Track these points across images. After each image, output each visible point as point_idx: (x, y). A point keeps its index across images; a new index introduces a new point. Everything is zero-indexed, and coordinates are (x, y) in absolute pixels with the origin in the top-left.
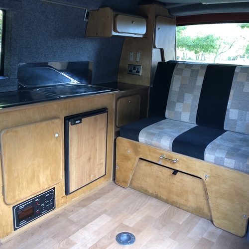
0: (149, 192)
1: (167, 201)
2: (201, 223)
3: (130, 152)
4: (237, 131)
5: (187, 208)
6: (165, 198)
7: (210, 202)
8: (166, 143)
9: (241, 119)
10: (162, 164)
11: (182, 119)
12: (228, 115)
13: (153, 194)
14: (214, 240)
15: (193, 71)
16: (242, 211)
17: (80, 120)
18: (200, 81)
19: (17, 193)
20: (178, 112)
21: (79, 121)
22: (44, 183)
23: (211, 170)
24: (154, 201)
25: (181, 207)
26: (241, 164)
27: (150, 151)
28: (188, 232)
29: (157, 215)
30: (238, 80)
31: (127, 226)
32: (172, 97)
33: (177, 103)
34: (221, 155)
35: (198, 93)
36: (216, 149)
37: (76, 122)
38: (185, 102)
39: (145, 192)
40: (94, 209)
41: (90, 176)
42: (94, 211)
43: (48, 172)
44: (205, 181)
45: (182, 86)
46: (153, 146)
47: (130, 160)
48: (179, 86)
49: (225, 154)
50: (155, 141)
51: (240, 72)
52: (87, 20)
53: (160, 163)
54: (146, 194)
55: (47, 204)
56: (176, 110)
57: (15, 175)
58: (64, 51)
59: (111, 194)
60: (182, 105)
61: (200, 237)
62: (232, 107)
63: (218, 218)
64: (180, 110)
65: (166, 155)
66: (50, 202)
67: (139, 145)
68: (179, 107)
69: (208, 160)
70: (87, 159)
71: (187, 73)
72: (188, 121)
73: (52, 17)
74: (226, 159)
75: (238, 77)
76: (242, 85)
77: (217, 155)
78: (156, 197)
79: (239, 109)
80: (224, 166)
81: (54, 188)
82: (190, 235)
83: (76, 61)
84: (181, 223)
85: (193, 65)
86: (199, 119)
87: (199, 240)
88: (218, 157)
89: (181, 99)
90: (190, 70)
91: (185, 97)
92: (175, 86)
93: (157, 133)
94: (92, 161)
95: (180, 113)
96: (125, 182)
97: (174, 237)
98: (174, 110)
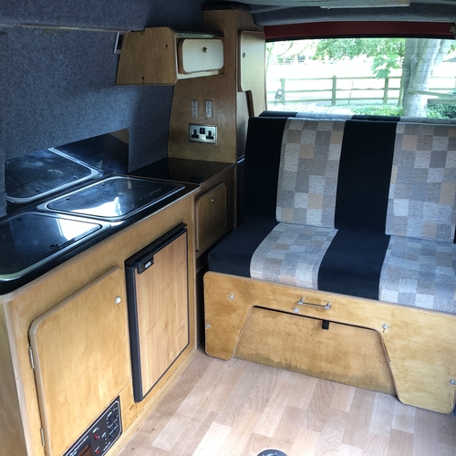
0: (273, 361)
1: (309, 373)
2: (379, 402)
3: (233, 297)
4: (408, 235)
5: (347, 380)
6: (304, 367)
7: (392, 366)
8: (306, 276)
9: (414, 216)
10: (300, 313)
11: (309, 222)
12: (393, 210)
13: (281, 363)
14: (411, 430)
15: (319, 134)
16: (449, 374)
17: (152, 260)
18: (335, 153)
19: (66, 432)
20: (300, 209)
21: (150, 263)
22: (105, 395)
23: (393, 315)
24: (286, 377)
25: (336, 379)
26: (445, 301)
27: (274, 292)
28: (367, 423)
29: (303, 403)
30: (403, 149)
31: (265, 437)
32: (286, 183)
33: (296, 194)
34: (409, 288)
35: (334, 174)
36: (398, 278)
37: (146, 266)
38: (311, 191)
39: (264, 363)
40: (192, 416)
41: (168, 355)
42: (193, 419)
43: (109, 374)
44: (383, 334)
45: (302, 162)
46: (280, 283)
47: (234, 310)
48: (297, 162)
49: (415, 286)
50: (285, 275)
51: (405, 133)
52: (119, 51)
53: (296, 311)
54: (268, 365)
55: (110, 431)
56: (296, 207)
57: (61, 399)
58: (81, 119)
59: (206, 378)
60: (305, 196)
61: (388, 429)
62: (397, 196)
63: (407, 391)
64: (304, 206)
65: (307, 298)
66: (114, 425)
67: (253, 285)
68: (301, 200)
69: (386, 299)
70: (164, 326)
71: (309, 138)
72: (319, 224)
73: (61, 56)
74: (418, 295)
75: (403, 144)
76: (411, 156)
77: (401, 290)
78: (289, 368)
79: (410, 198)
80: (414, 307)
81: (118, 398)
82: (372, 430)
83: (102, 134)
84: (348, 410)
85: (318, 122)
86: (340, 220)
87: (389, 435)
88: (404, 294)
89: (302, 186)
90: (315, 133)
91: (310, 182)
92: (290, 162)
93: (283, 257)
94: (169, 327)
95: (305, 211)
96: (226, 350)
97: (350, 439)
98: (291, 205)
